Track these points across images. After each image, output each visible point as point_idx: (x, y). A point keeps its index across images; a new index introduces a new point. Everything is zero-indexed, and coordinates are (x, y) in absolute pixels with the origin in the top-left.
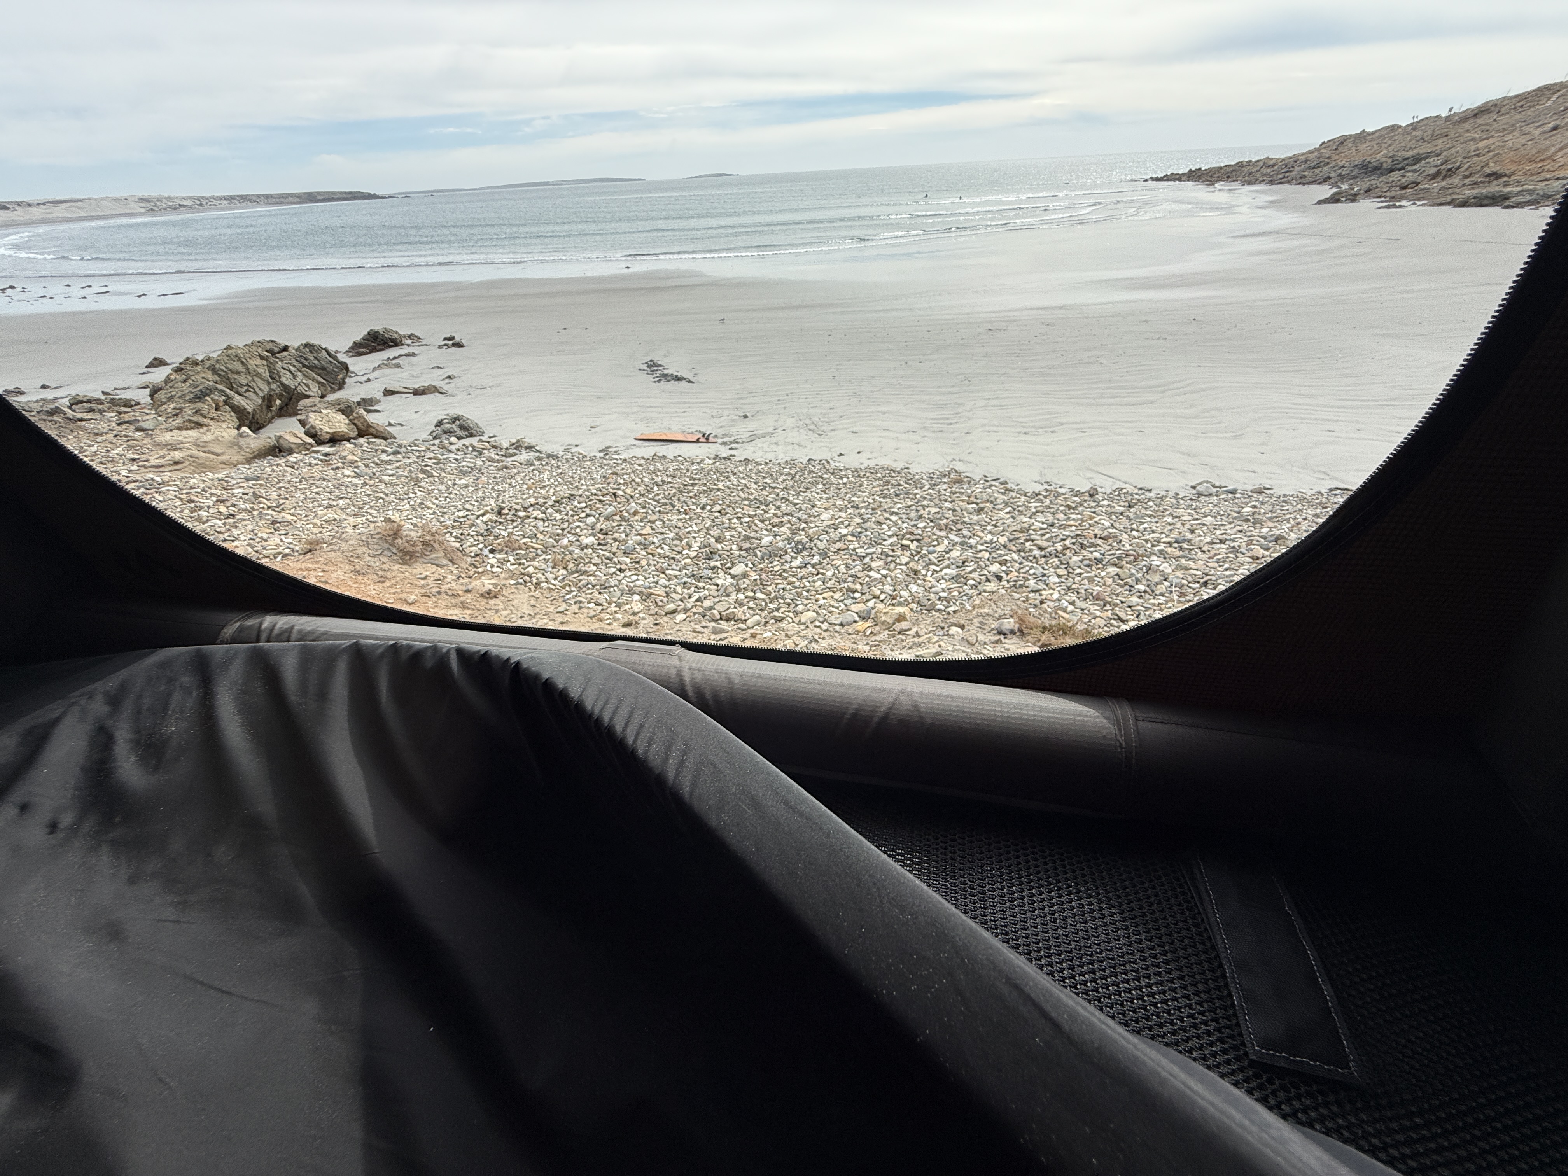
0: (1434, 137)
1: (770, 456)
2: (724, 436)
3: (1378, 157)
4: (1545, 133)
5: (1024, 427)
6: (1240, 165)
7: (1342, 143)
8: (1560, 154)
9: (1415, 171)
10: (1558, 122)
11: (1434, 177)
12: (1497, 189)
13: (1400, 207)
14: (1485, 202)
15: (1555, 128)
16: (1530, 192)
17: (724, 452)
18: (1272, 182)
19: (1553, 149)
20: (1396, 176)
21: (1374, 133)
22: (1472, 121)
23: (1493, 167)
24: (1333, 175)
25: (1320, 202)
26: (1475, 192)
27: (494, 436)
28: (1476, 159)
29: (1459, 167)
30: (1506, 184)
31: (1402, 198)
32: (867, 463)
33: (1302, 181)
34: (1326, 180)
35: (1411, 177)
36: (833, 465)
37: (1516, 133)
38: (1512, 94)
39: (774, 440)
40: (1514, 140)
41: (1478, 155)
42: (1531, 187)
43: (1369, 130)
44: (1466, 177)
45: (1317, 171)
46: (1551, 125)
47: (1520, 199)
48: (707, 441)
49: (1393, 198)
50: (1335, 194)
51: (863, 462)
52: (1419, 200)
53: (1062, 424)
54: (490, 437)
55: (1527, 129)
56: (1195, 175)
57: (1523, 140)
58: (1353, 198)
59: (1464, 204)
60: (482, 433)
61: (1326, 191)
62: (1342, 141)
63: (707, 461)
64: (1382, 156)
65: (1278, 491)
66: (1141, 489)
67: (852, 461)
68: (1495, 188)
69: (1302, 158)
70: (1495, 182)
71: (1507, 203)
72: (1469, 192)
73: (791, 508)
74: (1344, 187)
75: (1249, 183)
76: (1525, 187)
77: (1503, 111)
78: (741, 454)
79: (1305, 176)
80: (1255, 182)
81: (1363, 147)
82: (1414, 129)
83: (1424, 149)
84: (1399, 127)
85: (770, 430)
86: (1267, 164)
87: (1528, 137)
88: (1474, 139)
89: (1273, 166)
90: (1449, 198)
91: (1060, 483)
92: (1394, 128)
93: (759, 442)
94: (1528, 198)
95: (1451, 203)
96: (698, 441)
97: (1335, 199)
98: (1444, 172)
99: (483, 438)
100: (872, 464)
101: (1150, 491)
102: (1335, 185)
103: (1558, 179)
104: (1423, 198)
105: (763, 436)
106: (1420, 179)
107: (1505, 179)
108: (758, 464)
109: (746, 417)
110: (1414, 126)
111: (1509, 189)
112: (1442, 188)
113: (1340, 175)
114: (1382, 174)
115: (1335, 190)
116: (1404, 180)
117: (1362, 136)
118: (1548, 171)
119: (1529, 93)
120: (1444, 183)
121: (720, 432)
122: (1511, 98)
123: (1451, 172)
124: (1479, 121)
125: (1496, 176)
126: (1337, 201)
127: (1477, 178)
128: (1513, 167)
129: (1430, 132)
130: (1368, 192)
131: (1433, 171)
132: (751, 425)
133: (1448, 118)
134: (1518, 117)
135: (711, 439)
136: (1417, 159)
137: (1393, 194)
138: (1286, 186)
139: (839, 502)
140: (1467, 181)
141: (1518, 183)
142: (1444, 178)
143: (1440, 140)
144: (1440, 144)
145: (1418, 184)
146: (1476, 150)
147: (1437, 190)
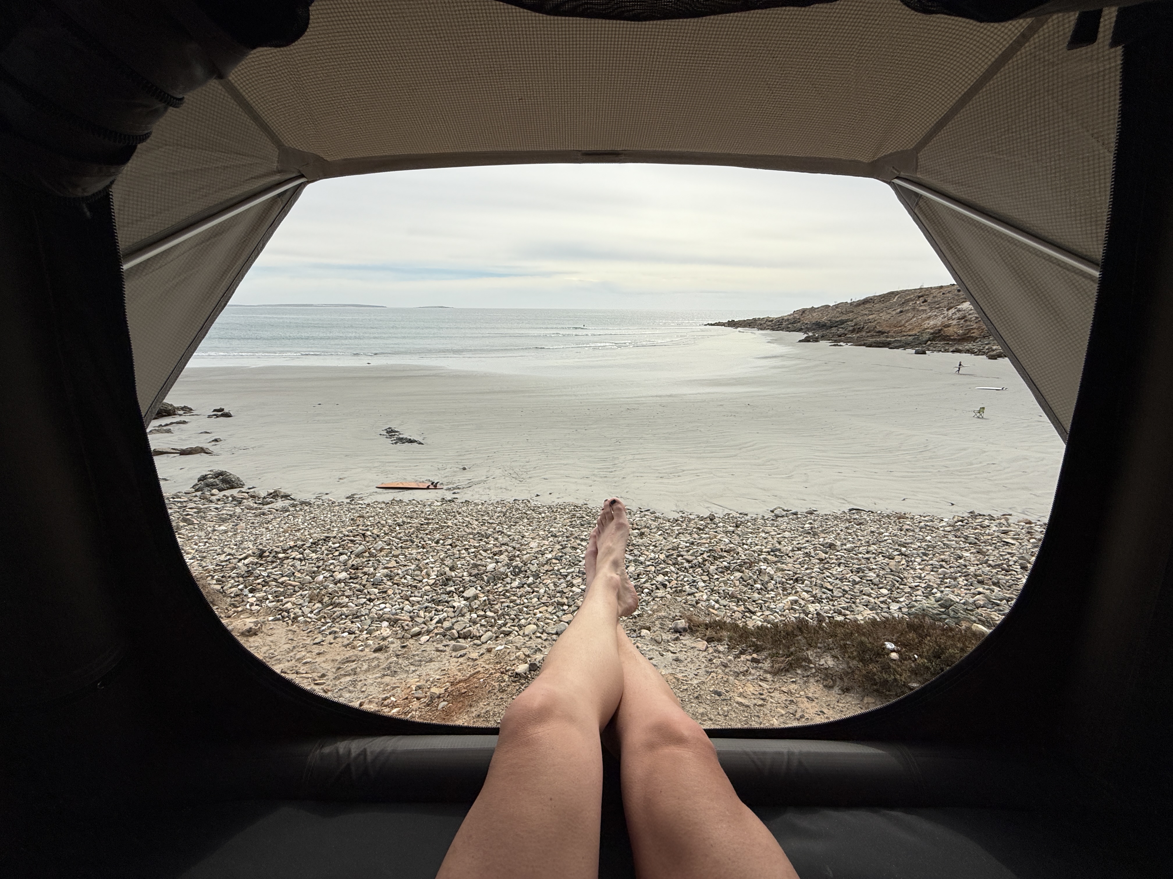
0: (847, 312)
1: (485, 498)
2: (447, 484)
3: (823, 320)
4: (897, 313)
5: (659, 473)
6: (755, 319)
7: (804, 312)
8: (907, 324)
9: (842, 328)
10: (902, 309)
11: (853, 331)
12: (884, 339)
14: (881, 345)
15: (901, 312)
16: (900, 341)
17: (449, 496)
18: (773, 330)
19: (903, 322)
20: (834, 330)
21: (818, 308)
22: (862, 306)
23: (879, 328)
24: (803, 327)
25: (800, 341)
26: (874, 340)
27: (254, 488)
28: (869, 324)
29: (863, 328)
30: (887, 337)
31: (840, 341)
32: (557, 501)
33: (788, 330)
34: (800, 330)
35: (841, 331)
36: (533, 503)
37: (884, 313)
38: (877, 294)
39: (486, 486)
40: (884, 316)
41: (870, 322)
42: (899, 339)
43: (816, 306)
44: (867, 332)
45: (795, 325)
46: (899, 310)
47: (896, 345)
48: (435, 487)
49: (835, 341)
50: (806, 337)
51: (554, 500)
52: (849, 342)
53: (684, 471)
54: (249, 489)
55: (889, 311)
56: (732, 324)
57: (888, 316)
58: (816, 340)
59: (870, 346)
60: (242, 485)
61: (802, 336)
62: (804, 311)
63: (436, 503)
64: (825, 320)
65: (822, 512)
66: (741, 514)
67: (546, 500)
68: (882, 339)
69: (785, 318)
70: (882, 336)
71: (890, 346)
72: (871, 340)
73: (506, 540)
74: (810, 334)
75: (761, 329)
76: (897, 339)
77: (876, 302)
78: (462, 497)
79: (789, 328)
80: (764, 329)
81: (815, 314)
82: (837, 308)
83: (844, 317)
84: (830, 306)
85: (484, 478)
86: (768, 320)
87: (890, 315)
88: (866, 314)
89: (772, 321)
90: (863, 343)
91: (690, 512)
92: (827, 306)
93: (476, 488)
94: (899, 344)
96: (428, 488)
97: (807, 340)
98: (857, 330)
99: (243, 490)
100: (561, 501)
101: (746, 515)
102: (805, 333)
103: (910, 336)
105: (479, 483)
106: (846, 332)
107: (886, 334)
108: (476, 504)
109: (464, 469)
110: (837, 306)
111: (889, 339)
112: (858, 337)
113: (807, 328)
114: (827, 329)
115: (806, 335)
116: (839, 332)
117: (813, 309)
118: (904, 332)
119: (885, 294)
120: (858, 335)
121: (445, 481)
122: (877, 296)
123: (860, 330)
124: (866, 306)
125: (881, 333)
126: (809, 341)
127: (872, 333)
128: (888, 329)
129: (844, 310)
130: (823, 337)
131: (851, 328)
132: (468, 475)
133: (851, 304)
134: (883, 305)
135: (438, 486)
136: (842, 322)
137: (835, 339)
138: (781, 332)
139: (541, 533)
140: (869, 334)
141: (892, 336)
142: (857, 333)
143: (851, 314)
144: (851, 316)
145: (846, 335)
146: (869, 320)
147: (856, 338)
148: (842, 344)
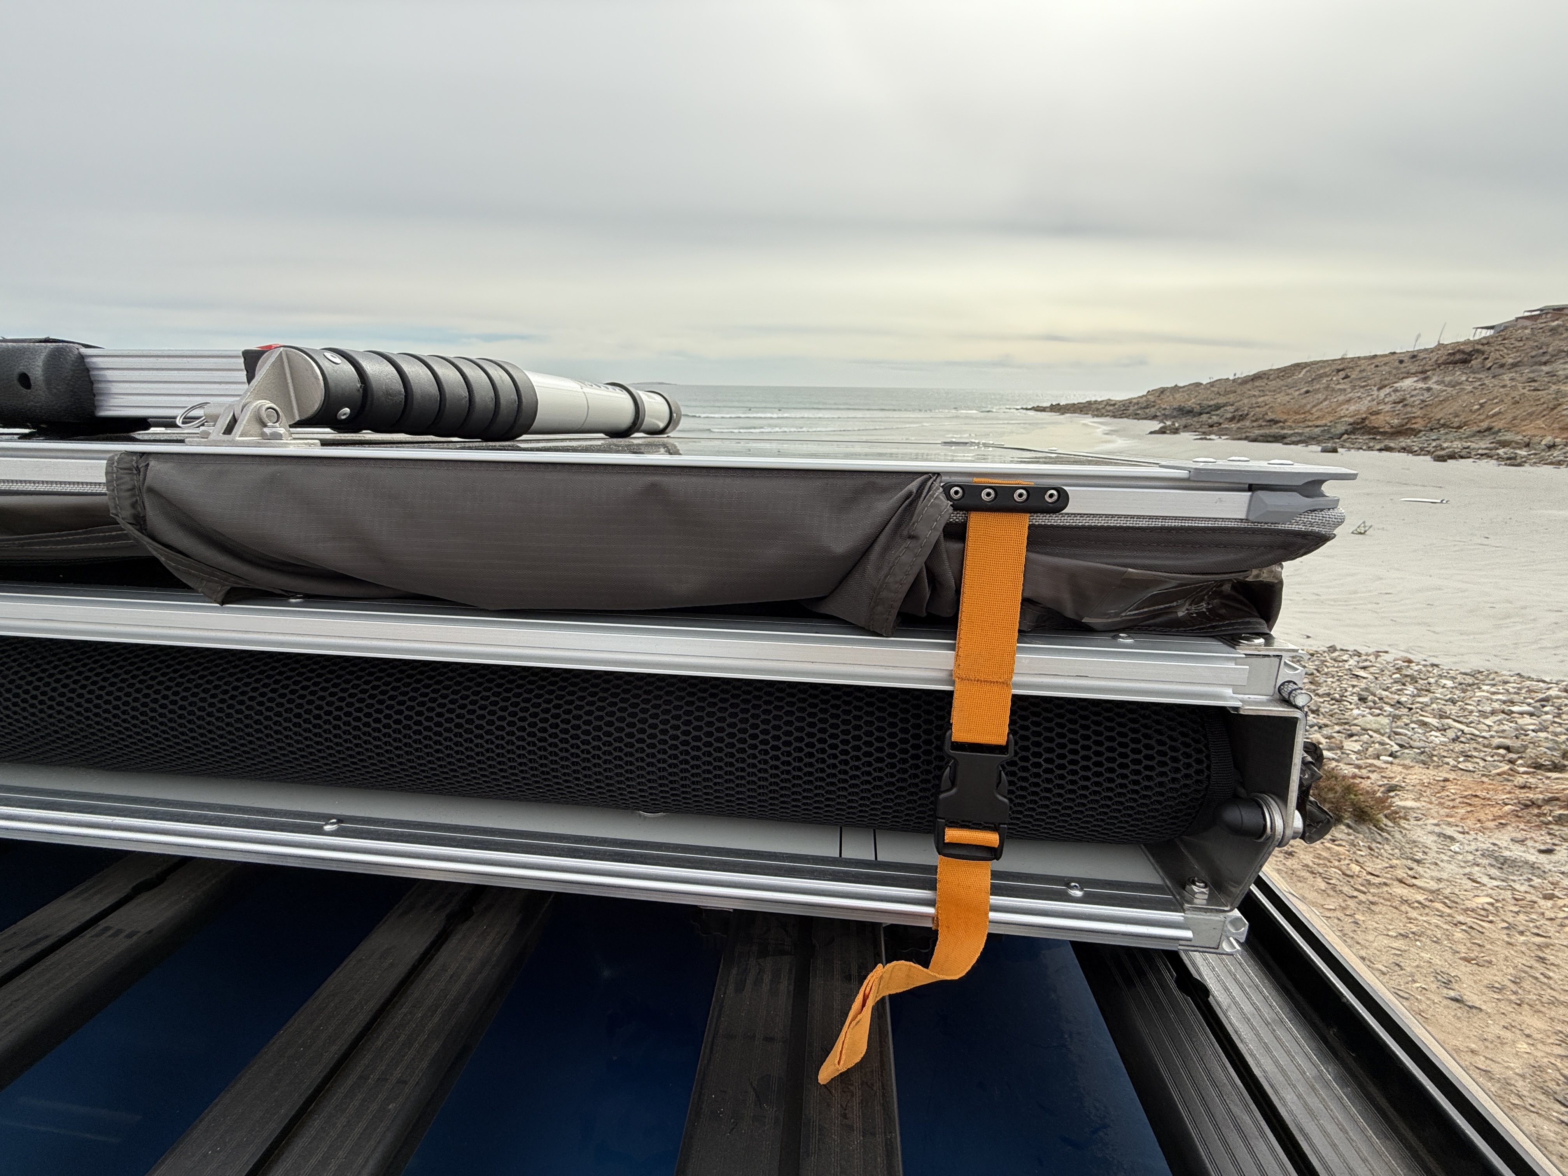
0: (1227, 393)
3: (1190, 403)
4: (1300, 394)
6: (1089, 403)
7: (1162, 392)
8: (1314, 410)
9: (1217, 415)
10: (1309, 388)
11: (1231, 420)
12: (1277, 431)
13: (1210, 439)
14: (1270, 439)
15: (1307, 392)
16: (1300, 434)
18: (1114, 417)
19: (1309, 406)
20: (1204, 417)
21: (1184, 387)
22: (1251, 383)
23: (1271, 416)
24: (1158, 414)
25: (1151, 433)
26: (1262, 432)
28: (1257, 409)
29: (1247, 415)
30: (1283, 428)
31: (1211, 433)
33: (1136, 416)
34: (1154, 417)
35: (1215, 419)
37: (1282, 394)
38: (1275, 367)
40: (1281, 398)
41: (1259, 407)
42: (1300, 431)
43: (1181, 385)
44: (1253, 421)
45: (1147, 411)
46: (1304, 390)
47: (1294, 439)
49: (1204, 433)
50: (1161, 428)
55: (1289, 391)
57: (1287, 398)
58: (1176, 431)
59: (1255, 440)
64: (1192, 403)
70: (1275, 426)
71: (1286, 441)
74: (1169, 423)
75: (1097, 416)
76: (1296, 431)
77: (1271, 378)
79: (1138, 414)
80: (1102, 415)
81: (1177, 396)
82: (1212, 386)
83: (1221, 400)
84: (1201, 384)
86: (1109, 403)
87: (1290, 397)
88: (1254, 396)
89: (1114, 405)
90: (1244, 436)
92: (1198, 385)
94: (1298, 438)
95: (1246, 438)
97: (1162, 431)
98: (1237, 418)
102: (1161, 421)
103: (1317, 426)
104: (1226, 435)
106: (1221, 421)
107: (1281, 424)
110: (1212, 384)
111: (1285, 431)
112: (1239, 428)
113: (1164, 415)
114: (1194, 416)
115: (1162, 425)
116: (1210, 421)
117: (1176, 388)
118: (1309, 420)
119: (1286, 367)
120: (1239, 425)
122: (1274, 370)
123: (1242, 418)
124: (1257, 384)
125: (1274, 422)
126: (1164, 433)
127: (1261, 422)
128: (1285, 417)
129: (1223, 389)
130: (1186, 428)
131: (1229, 415)
133: (1234, 381)
134: (1282, 383)
136: (1218, 407)
137: (1204, 430)
138: (1125, 420)
140: (1255, 424)
141: (1291, 427)
142: (1239, 421)
143: (1231, 396)
144: (1232, 398)
145: (1220, 424)
147: (1235, 429)
148: (1213, 437)
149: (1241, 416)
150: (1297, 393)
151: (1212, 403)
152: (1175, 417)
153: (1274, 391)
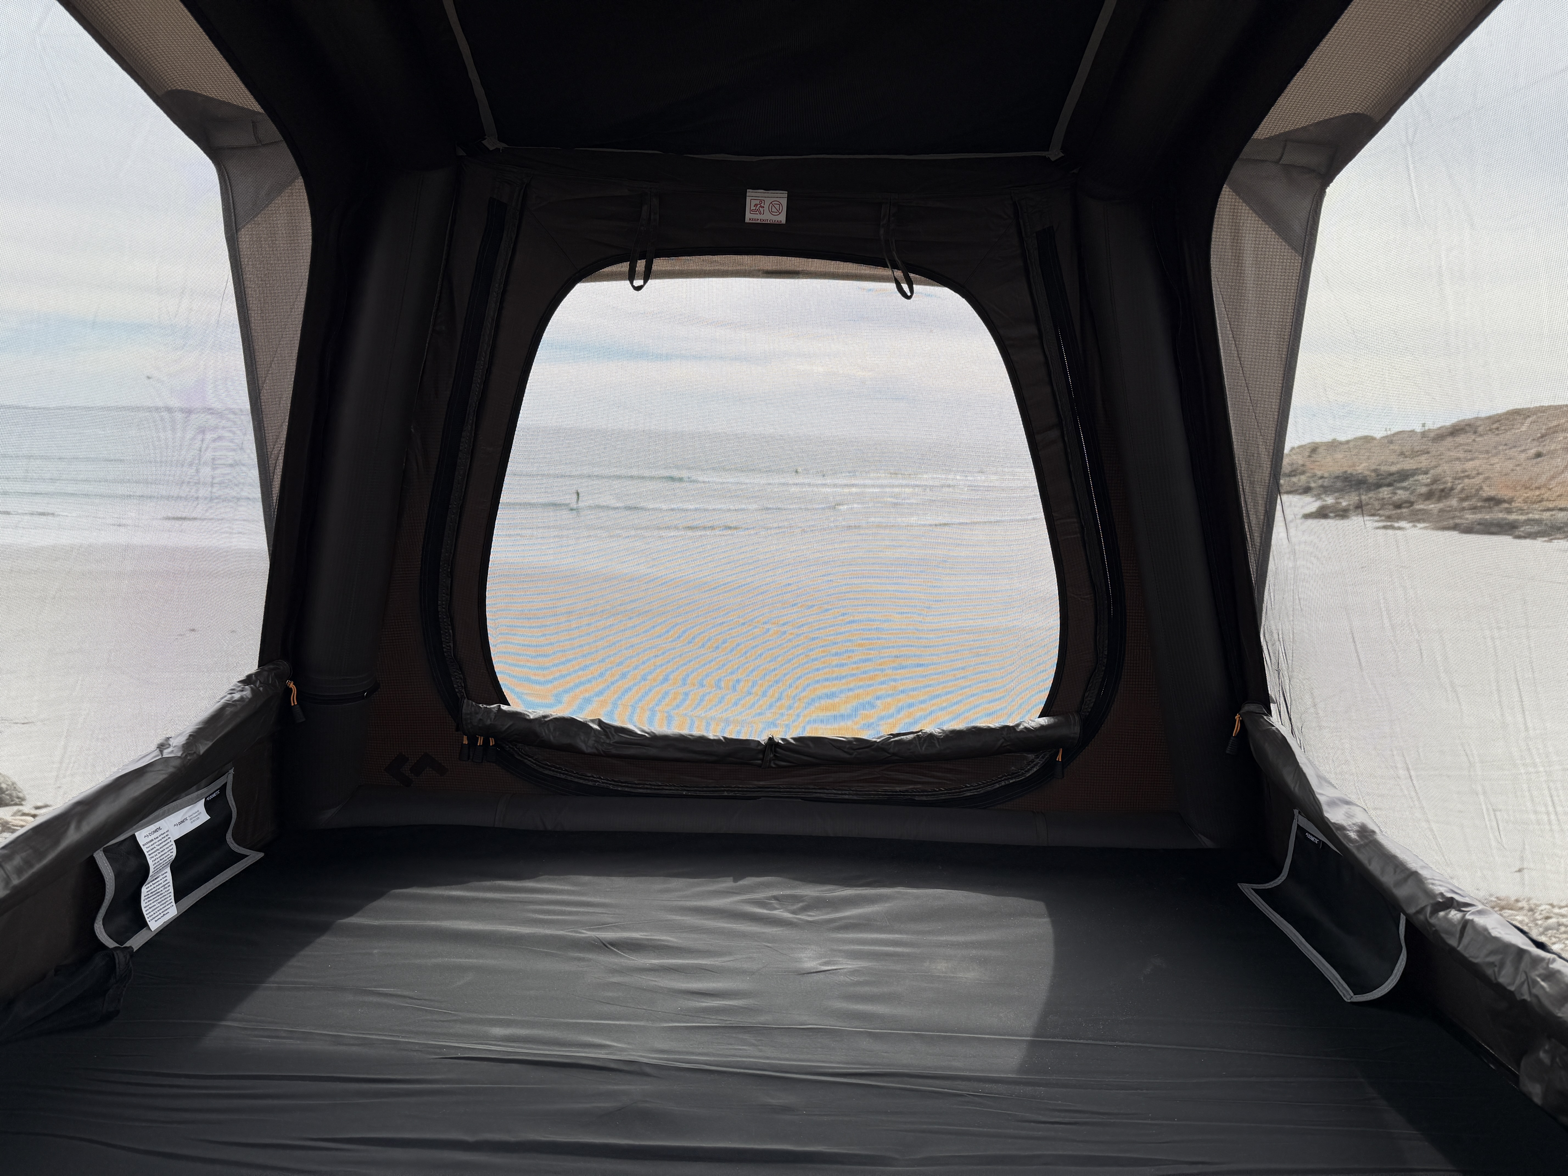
0: (1415, 454)
3: (1359, 468)
4: (1529, 459)
8: (1553, 483)
9: (1403, 488)
10: (1540, 449)
11: (1428, 496)
12: (1501, 515)
13: (1399, 528)
15: (1539, 455)
16: (1539, 522)
19: (1545, 478)
20: (1385, 492)
21: (1348, 442)
22: (1450, 439)
23: (1488, 492)
24: (1313, 485)
26: (1479, 516)
28: (1466, 481)
29: (1452, 489)
30: (1509, 511)
31: (1399, 518)
34: (1307, 490)
35: (1402, 495)
37: (1499, 456)
38: (1483, 415)
40: (1500, 463)
41: (1468, 477)
42: (1537, 517)
43: (1343, 438)
44: (1463, 500)
45: (1294, 479)
46: (1533, 451)
47: (1528, 529)
49: (1389, 518)
50: (1321, 508)
52: (1419, 521)
55: (1512, 452)
57: (1510, 465)
58: (1343, 514)
59: (1468, 530)
64: (1362, 467)
68: (1498, 514)
70: (1496, 508)
71: (1516, 533)
72: (1470, 517)
74: (1330, 500)
76: (1531, 516)
77: (1479, 431)
81: (1339, 456)
82: (1391, 442)
83: (1408, 464)
84: (1373, 439)
87: (1515, 462)
88: (1458, 459)
90: (1451, 522)
92: (1368, 439)
94: (1536, 528)
95: (1455, 527)
97: (1322, 514)
98: (1437, 493)
102: (1318, 497)
103: (1562, 510)
104: (1424, 521)
106: (1413, 498)
107: (1506, 505)
110: (1390, 440)
111: (1513, 517)
112: (1441, 511)
113: (1322, 486)
114: (1369, 489)
115: (1320, 503)
116: (1396, 498)
117: (1334, 445)
118: (1548, 500)
119: (1500, 415)
120: (1441, 505)
122: (1481, 419)
123: (1445, 494)
124: (1458, 440)
125: (1494, 501)
126: (1325, 516)
127: (1473, 502)
128: (1509, 493)
129: (1408, 447)
130: (1360, 508)
131: (1424, 490)
133: (1424, 434)
134: (1497, 439)
136: (1404, 476)
137: (1387, 513)
140: (1466, 504)
141: (1521, 511)
142: (1440, 499)
143: (1423, 458)
144: (1424, 461)
145: (1412, 504)
146: (1464, 471)
147: (1435, 512)
148: (1403, 524)
149: (1443, 490)
150: (1523, 456)
151: (1394, 469)
152: (1340, 490)
153: (1487, 452)
